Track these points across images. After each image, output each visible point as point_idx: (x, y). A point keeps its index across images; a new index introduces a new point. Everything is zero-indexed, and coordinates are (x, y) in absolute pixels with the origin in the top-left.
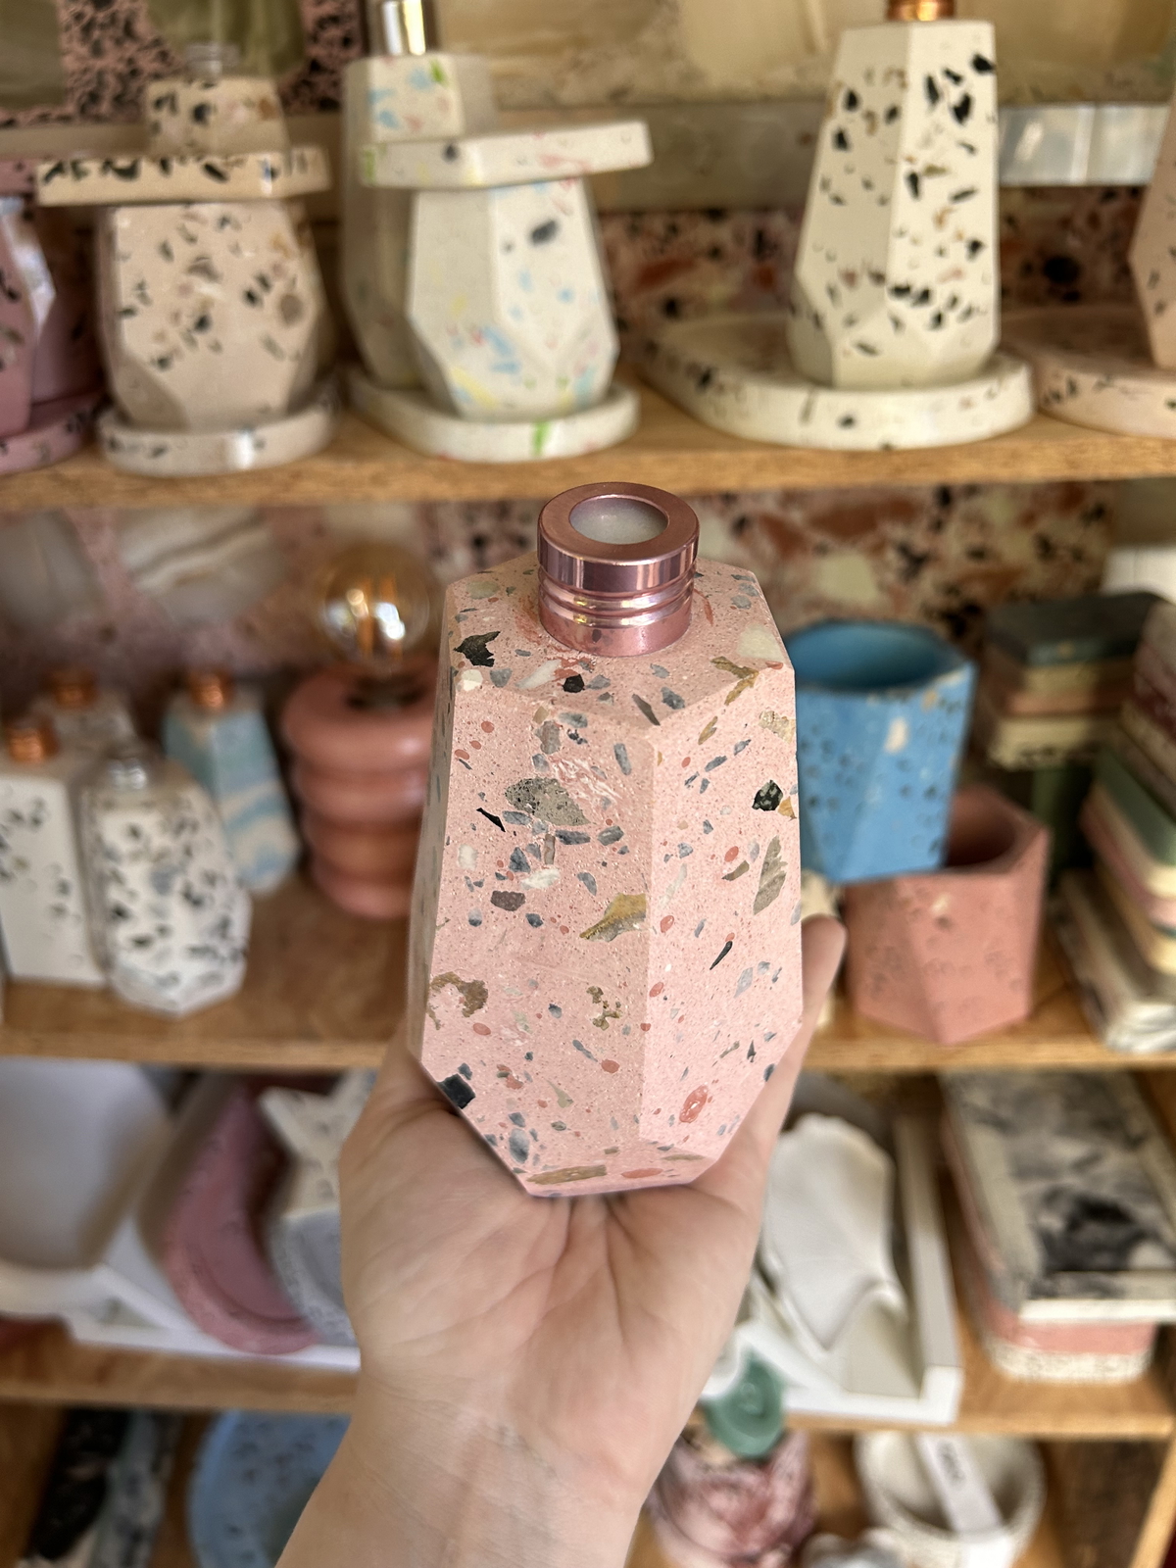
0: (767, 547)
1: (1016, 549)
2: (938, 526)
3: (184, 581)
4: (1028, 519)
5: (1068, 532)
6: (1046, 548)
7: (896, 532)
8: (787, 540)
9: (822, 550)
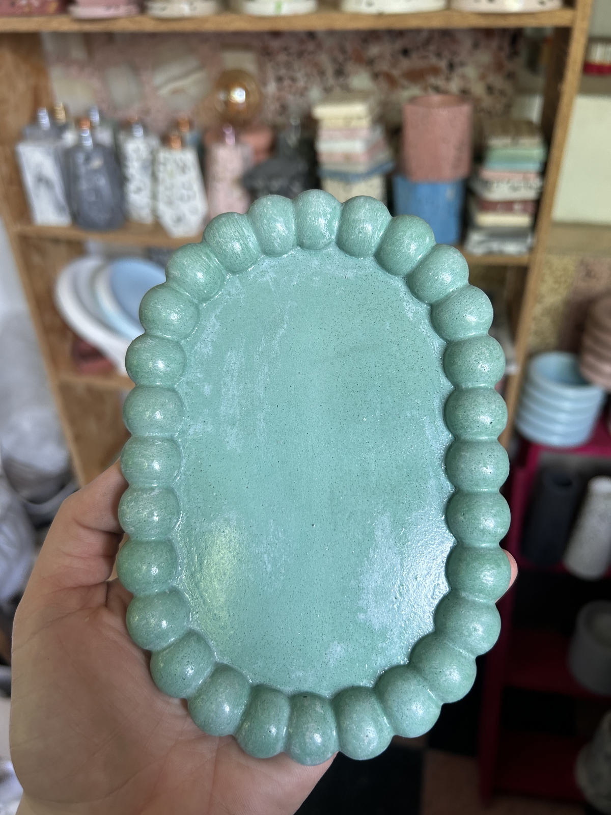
0: (384, 85)
1: (478, 89)
2: (448, 79)
3: (175, 92)
4: (482, 77)
5: (498, 81)
6: (490, 89)
7: (432, 80)
8: (392, 81)
9: (404, 87)
